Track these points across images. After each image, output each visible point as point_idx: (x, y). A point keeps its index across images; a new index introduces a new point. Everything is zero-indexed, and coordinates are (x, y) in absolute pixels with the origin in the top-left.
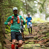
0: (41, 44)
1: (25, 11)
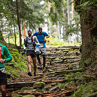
1: (13, 17)
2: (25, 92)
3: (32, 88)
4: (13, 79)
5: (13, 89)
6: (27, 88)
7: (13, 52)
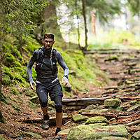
0: (130, 126)
1: (76, 5)
2: (92, 112)
3: (102, 106)
4: (75, 94)
5: (74, 108)
6: (95, 106)
7: (75, 55)
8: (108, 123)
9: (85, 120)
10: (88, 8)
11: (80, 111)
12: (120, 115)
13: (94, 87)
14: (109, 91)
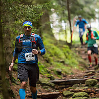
1: (63, 13)
2: (77, 89)
3: (84, 85)
4: (64, 76)
5: (64, 86)
6: (78, 85)
7: (64, 49)
8: (89, 97)
9: (72, 95)
10: (72, 15)
11: (68, 89)
12: (97, 91)
13: (78, 71)
14: (88, 73)
